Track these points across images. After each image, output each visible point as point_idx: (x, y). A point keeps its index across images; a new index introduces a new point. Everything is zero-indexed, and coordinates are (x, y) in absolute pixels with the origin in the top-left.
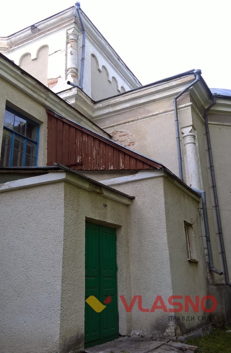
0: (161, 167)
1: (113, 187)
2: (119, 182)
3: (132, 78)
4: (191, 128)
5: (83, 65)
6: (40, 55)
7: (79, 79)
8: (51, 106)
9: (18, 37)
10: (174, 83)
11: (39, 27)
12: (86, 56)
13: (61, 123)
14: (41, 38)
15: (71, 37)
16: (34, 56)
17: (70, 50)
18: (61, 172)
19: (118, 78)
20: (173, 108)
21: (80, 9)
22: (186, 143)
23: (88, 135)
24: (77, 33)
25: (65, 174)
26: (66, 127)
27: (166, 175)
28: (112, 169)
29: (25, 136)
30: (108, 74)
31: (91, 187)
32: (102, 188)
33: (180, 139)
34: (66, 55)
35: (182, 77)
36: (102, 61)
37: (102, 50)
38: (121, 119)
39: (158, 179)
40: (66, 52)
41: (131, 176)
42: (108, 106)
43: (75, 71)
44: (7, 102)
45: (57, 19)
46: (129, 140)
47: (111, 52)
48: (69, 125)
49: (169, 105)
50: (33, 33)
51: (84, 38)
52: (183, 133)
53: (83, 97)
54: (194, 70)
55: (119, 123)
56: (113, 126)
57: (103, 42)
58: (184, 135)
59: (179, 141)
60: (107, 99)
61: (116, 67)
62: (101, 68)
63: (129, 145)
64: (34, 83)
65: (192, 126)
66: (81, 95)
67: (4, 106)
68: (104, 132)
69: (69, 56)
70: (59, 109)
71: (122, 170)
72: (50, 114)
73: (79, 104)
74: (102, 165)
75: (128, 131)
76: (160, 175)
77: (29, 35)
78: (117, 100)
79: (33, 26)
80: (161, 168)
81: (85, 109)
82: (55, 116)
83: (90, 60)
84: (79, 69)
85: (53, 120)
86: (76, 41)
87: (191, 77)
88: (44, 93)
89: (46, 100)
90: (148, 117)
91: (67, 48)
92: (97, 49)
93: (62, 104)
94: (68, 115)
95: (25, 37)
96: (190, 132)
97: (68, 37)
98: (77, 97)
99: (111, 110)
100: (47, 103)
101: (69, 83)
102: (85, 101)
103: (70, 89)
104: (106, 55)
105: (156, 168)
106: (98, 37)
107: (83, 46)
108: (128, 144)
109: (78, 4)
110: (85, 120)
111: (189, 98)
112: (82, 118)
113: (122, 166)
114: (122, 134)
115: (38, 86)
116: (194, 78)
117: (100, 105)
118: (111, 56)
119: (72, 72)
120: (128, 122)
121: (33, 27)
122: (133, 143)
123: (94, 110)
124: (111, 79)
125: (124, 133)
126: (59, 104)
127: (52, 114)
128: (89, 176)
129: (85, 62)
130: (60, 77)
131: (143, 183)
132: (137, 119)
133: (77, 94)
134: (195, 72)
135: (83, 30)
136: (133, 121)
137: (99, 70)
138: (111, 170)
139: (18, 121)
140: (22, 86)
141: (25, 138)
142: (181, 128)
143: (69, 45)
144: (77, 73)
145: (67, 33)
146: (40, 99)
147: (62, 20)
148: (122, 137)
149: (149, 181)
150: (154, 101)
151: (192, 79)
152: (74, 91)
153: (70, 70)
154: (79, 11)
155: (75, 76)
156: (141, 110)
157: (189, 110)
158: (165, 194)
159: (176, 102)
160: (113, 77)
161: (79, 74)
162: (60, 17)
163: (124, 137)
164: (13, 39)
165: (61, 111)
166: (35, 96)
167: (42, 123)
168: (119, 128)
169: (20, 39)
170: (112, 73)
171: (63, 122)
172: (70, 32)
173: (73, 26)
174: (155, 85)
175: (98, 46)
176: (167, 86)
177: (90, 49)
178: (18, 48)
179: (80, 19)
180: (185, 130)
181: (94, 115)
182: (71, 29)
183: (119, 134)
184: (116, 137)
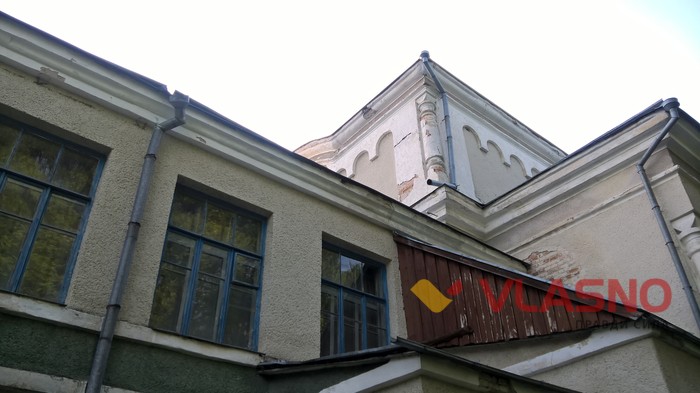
0: (640, 314)
1: (539, 379)
2: (554, 364)
3: (549, 150)
4: (692, 217)
5: (450, 147)
6: (381, 150)
7: (448, 171)
8: (400, 228)
9: (346, 131)
11: (374, 108)
12: (453, 133)
13: (421, 255)
14: (379, 122)
15: (425, 108)
16: (372, 155)
17: (424, 129)
18: (410, 356)
19: (522, 156)
20: (641, 183)
21: (430, 61)
22: (692, 250)
23: (471, 269)
24: (433, 100)
25: (419, 359)
26: (431, 261)
27: (658, 333)
28: (533, 333)
29: (363, 291)
30: (500, 154)
31: (486, 384)
32: (512, 382)
33: (676, 244)
34: (420, 139)
35: (641, 121)
36: (485, 133)
37: (480, 115)
38: (542, 226)
39: (641, 344)
40: (420, 134)
41: (577, 345)
42: (509, 208)
43: (439, 160)
44: (325, 235)
45: (399, 86)
46: (566, 265)
47: (499, 115)
48: (436, 256)
49: (632, 179)
50: (367, 119)
51: (445, 105)
52: (678, 232)
53: (458, 200)
54: (662, 102)
55: (537, 236)
56: (528, 244)
57: (481, 102)
58: (682, 235)
59: (675, 250)
60: (504, 195)
61: (515, 138)
62: (485, 145)
63: (569, 277)
64: (365, 194)
65: (694, 211)
66: (454, 198)
67: (319, 244)
68: (512, 258)
69: (425, 139)
70: (415, 230)
71: (555, 333)
72: (400, 241)
73: (453, 214)
74: (511, 328)
75: (560, 249)
76: (641, 334)
77: (362, 124)
78: (522, 193)
79: (365, 108)
80: (640, 318)
81: (466, 222)
82: (410, 244)
83: (463, 137)
84: (446, 157)
85: (407, 252)
86: (433, 112)
87: (661, 116)
88: (384, 208)
89: (390, 218)
90: (593, 212)
91: (419, 127)
92: (473, 117)
93: (419, 220)
94: (433, 238)
95: (356, 129)
96: (694, 225)
97: (419, 110)
98: (447, 203)
99: (515, 213)
100: (393, 224)
101: (430, 182)
102: (464, 208)
103: (434, 192)
104: (490, 122)
105: (629, 320)
106: (471, 97)
107: (446, 117)
108: (565, 274)
109: (425, 55)
110: (467, 242)
111: (669, 158)
112: (462, 239)
113: (552, 325)
114: (548, 256)
115: (372, 198)
116: (666, 116)
117: (494, 209)
118: (499, 121)
119: (434, 163)
120: (556, 230)
121: (366, 110)
122: (575, 271)
123: (486, 221)
124: (508, 160)
125: (552, 254)
126: (413, 221)
127: (403, 241)
128: (473, 358)
129: (454, 142)
130: (416, 176)
131: (610, 359)
132: (571, 220)
133: (447, 198)
134: (664, 105)
135: (441, 92)
136: (564, 226)
137: (483, 150)
138: (531, 337)
139: (347, 266)
140: (345, 204)
141: (363, 294)
142: (672, 221)
143: (423, 122)
144: (443, 163)
145: (417, 104)
146: (380, 219)
147: (405, 86)
148: (550, 263)
149: (622, 352)
150: (597, 179)
151: (662, 119)
152: (442, 194)
153: (430, 162)
154: (430, 65)
155: (440, 168)
156: (575, 202)
157: (677, 179)
158: (668, 379)
159: (643, 170)
160: (512, 156)
161: (447, 164)
162: (402, 83)
163: (553, 262)
164: (340, 136)
165: (420, 232)
166: (370, 215)
167: (390, 261)
168: (540, 246)
169: (350, 133)
170: (508, 148)
171: (424, 253)
172: (421, 100)
173: (425, 89)
174: (591, 149)
175: (474, 111)
176: (616, 145)
177: (459, 118)
178: (349, 148)
179: (434, 77)
181: (487, 230)
182: (422, 95)
183: (544, 257)
184: (539, 264)
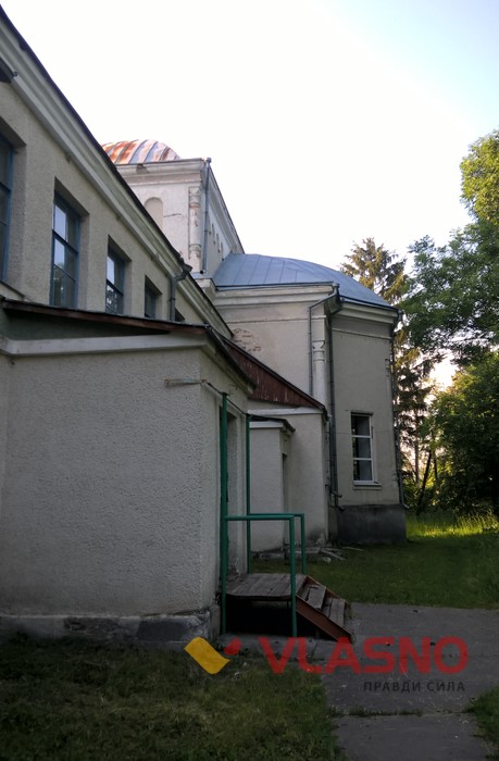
4: (322, 343)
5: (206, 240)
7: (202, 258)
10: (310, 290)
11: (149, 169)
14: (151, 185)
15: (195, 200)
17: (193, 219)
20: (307, 316)
22: (316, 359)
33: (312, 354)
34: (188, 224)
38: (247, 315)
40: (189, 221)
42: (232, 297)
43: (201, 249)
45: (178, 167)
46: (254, 343)
49: (302, 312)
50: (138, 173)
52: (314, 348)
54: (333, 282)
55: (243, 320)
56: (237, 322)
58: (316, 350)
59: (311, 356)
63: (254, 350)
65: (324, 340)
68: (227, 327)
69: (193, 227)
75: (254, 333)
77: (132, 174)
78: (244, 292)
84: (202, 246)
86: (200, 205)
87: (329, 289)
90: (278, 321)
91: (189, 213)
96: (322, 348)
97: (190, 198)
99: (235, 302)
108: (252, 348)
109: (209, 160)
111: (322, 310)
114: (246, 334)
116: (332, 290)
117: (223, 294)
119: (197, 250)
120: (255, 322)
121: (140, 166)
122: (258, 348)
125: (248, 334)
129: (208, 236)
132: (265, 320)
134: (333, 284)
142: (314, 342)
143: (192, 211)
145: (190, 192)
148: (245, 338)
150: (286, 303)
151: (330, 291)
153: (194, 247)
156: (270, 310)
157: (323, 322)
159: (310, 311)
162: (181, 167)
163: (248, 338)
168: (243, 327)
172: (194, 191)
173: (199, 185)
180: (315, 345)
182: (196, 188)
183: (243, 334)
184: (239, 337)
